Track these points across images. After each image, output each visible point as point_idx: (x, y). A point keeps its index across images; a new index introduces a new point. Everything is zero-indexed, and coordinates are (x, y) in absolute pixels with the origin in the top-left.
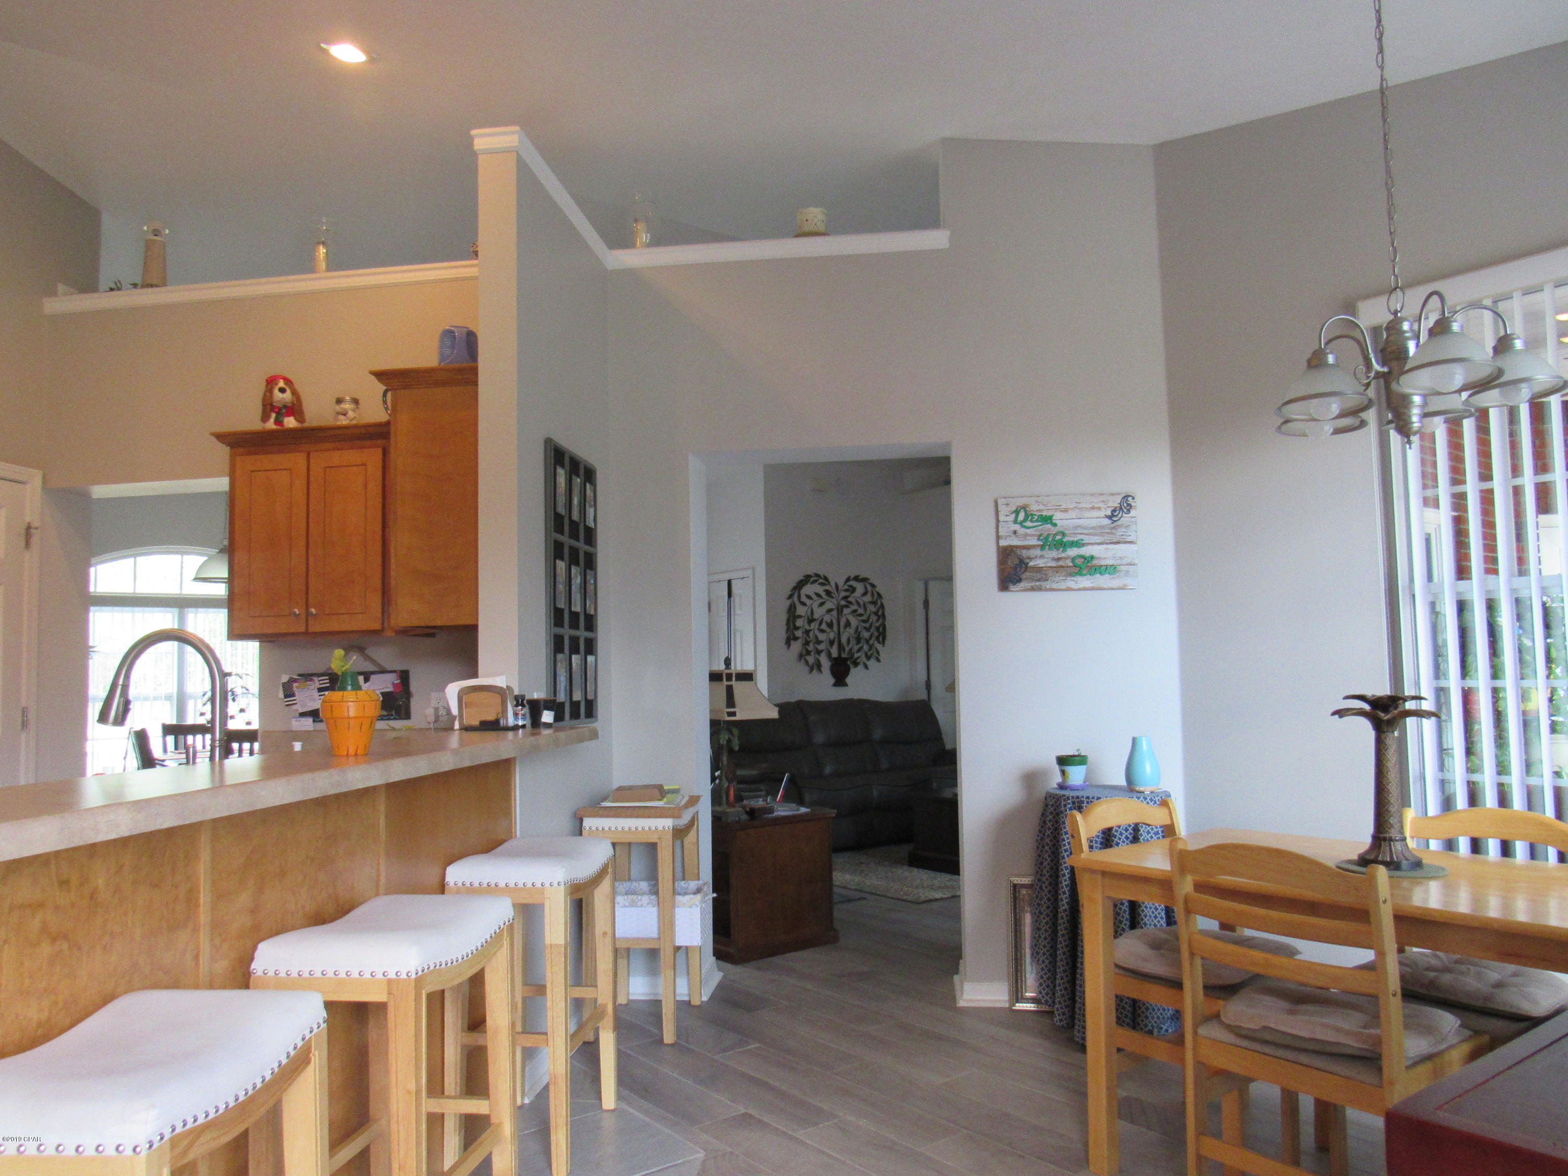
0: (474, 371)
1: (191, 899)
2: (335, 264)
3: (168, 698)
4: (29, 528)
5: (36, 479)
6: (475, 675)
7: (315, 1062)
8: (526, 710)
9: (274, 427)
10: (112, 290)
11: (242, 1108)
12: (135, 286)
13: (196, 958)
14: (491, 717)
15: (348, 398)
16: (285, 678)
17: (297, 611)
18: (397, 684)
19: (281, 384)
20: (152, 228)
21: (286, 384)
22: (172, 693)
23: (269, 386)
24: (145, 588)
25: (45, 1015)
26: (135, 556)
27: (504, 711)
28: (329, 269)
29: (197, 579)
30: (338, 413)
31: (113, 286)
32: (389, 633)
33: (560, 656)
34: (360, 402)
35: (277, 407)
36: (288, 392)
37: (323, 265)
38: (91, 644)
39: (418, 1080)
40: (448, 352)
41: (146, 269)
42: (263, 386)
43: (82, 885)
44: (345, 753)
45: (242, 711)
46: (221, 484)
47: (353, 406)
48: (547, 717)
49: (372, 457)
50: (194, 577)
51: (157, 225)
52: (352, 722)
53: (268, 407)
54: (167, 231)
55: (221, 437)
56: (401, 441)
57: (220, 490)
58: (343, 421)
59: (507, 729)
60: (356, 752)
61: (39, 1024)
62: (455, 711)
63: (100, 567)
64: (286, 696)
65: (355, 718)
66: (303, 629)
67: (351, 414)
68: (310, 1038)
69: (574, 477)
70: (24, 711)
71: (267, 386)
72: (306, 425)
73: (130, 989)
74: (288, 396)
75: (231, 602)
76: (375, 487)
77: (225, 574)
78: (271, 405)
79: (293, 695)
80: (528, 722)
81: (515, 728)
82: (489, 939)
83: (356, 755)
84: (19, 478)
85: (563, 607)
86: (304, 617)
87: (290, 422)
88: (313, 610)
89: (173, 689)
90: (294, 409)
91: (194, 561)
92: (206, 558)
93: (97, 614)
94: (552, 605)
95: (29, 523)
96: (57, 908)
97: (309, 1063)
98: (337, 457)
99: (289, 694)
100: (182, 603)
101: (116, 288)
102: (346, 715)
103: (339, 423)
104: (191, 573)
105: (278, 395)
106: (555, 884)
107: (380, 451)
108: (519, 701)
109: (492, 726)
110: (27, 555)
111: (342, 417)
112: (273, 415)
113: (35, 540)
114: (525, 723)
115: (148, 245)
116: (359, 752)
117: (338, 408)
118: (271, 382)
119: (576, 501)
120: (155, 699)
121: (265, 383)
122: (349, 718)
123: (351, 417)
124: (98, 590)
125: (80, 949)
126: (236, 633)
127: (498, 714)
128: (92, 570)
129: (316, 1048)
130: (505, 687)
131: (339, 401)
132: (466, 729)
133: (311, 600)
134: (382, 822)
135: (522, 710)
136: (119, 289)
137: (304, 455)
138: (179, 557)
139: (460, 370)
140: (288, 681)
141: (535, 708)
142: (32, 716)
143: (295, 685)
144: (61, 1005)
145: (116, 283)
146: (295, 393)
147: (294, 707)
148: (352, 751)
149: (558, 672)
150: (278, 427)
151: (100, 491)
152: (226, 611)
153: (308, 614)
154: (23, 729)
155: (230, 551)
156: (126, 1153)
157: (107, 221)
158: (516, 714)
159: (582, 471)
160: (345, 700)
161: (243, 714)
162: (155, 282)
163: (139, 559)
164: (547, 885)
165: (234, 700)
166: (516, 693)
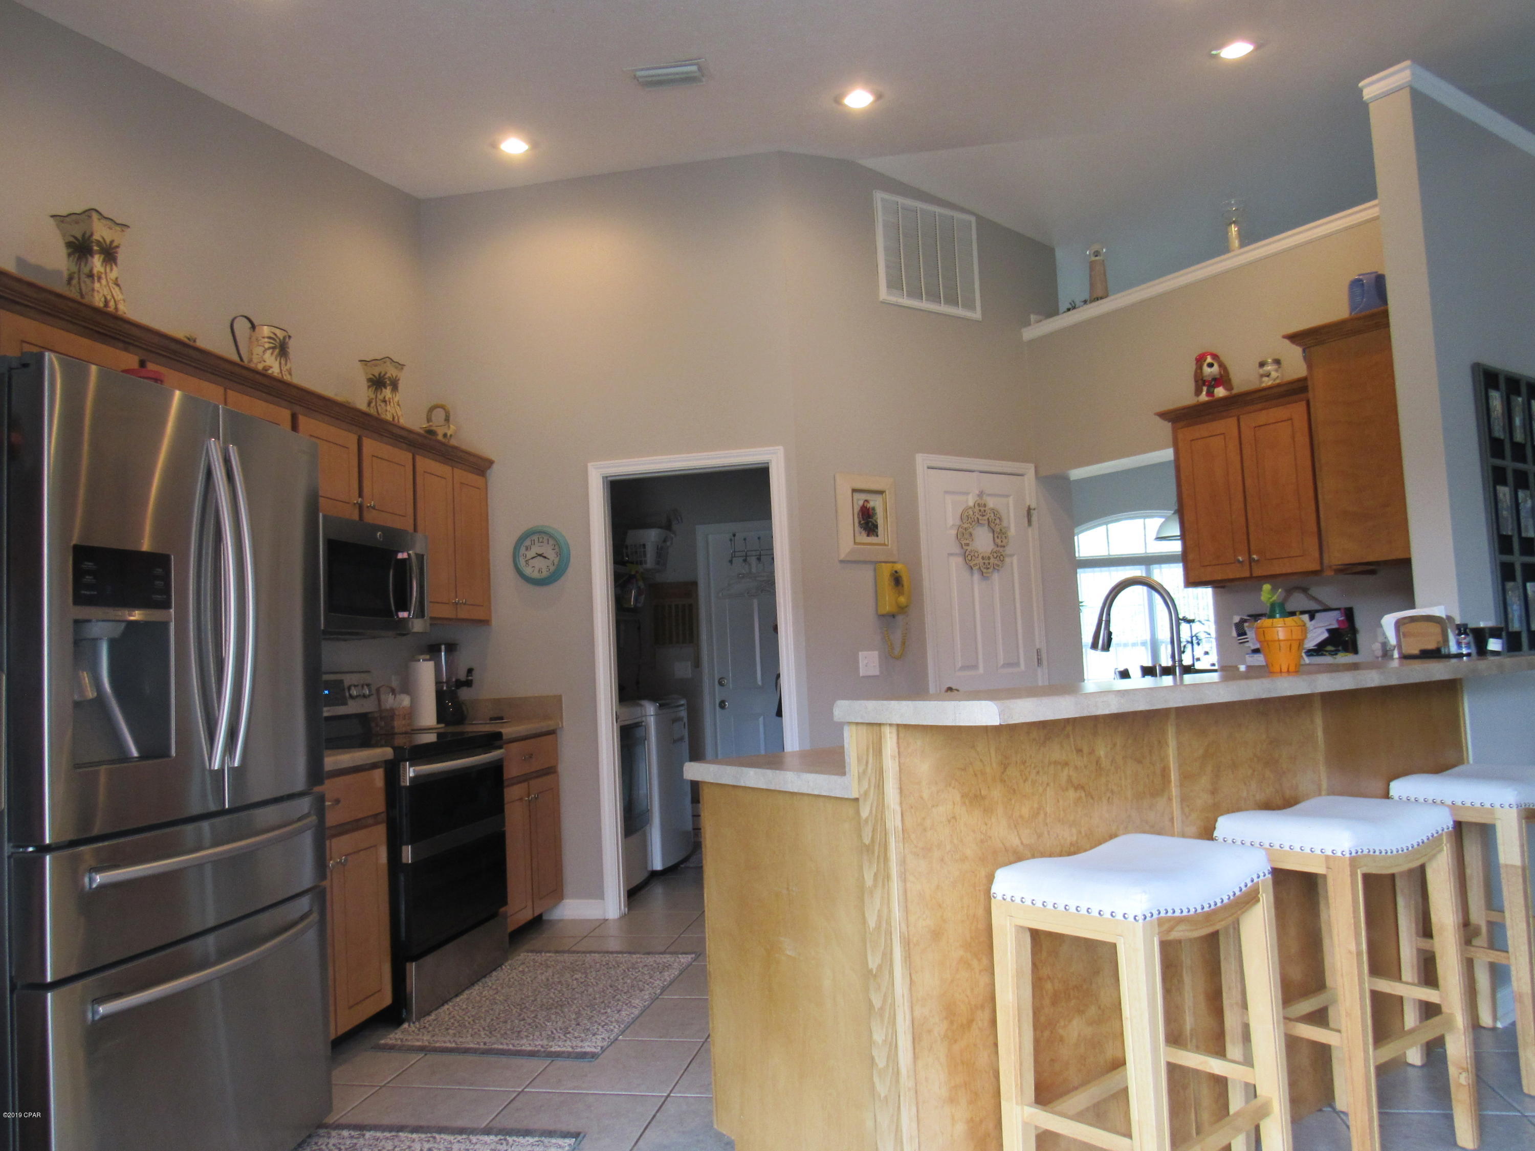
0: (1385, 314)
1: (1165, 774)
2: (1247, 239)
3: (1144, 644)
4: (1029, 509)
5: (1030, 470)
6: (1412, 606)
7: (1263, 900)
8: (1470, 639)
9: (1207, 399)
10: (1069, 310)
11: (1208, 916)
12: (1085, 302)
13: (1172, 820)
14: (1431, 646)
15: (1270, 360)
16: (1236, 619)
17: (1240, 558)
18: (1343, 620)
19: (1209, 360)
20: (1093, 251)
21: (1213, 359)
22: (1146, 640)
23: (1199, 363)
24: (1118, 550)
25: (1075, 838)
26: (1106, 523)
27: (1446, 641)
28: (1242, 245)
29: (1159, 538)
30: (1262, 376)
31: (1070, 307)
32: (1329, 573)
33: (1510, 585)
34: (1282, 362)
35: (1208, 381)
36: (1216, 366)
37: (1236, 243)
38: (1080, 600)
39: (1358, 944)
40: (1358, 299)
41: (1092, 286)
42: (1192, 366)
43: (1090, 754)
44: (1279, 670)
45: (1206, 653)
46: (1167, 454)
47: (1275, 367)
48: (1494, 645)
49: (1297, 410)
50: (1155, 537)
51: (1096, 247)
52: (1282, 644)
53: (1200, 382)
54: (1104, 250)
55: (1164, 415)
56: (1319, 394)
57: (1167, 460)
58: (1267, 382)
59: (1449, 656)
60: (1288, 669)
61: (1071, 844)
62: (1393, 640)
63: (1081, 536)
64: (1239, 635)
65: (1284, 640)
66: (1247, 574)
67: (1274, 374)
68: (1258, 882)
69: (1513, 397)
70: (1038, 652)
71: (1196, 364)
72: (1235, 391)
73: (1127, 831)
74: (1216, 369)
75: (1185, 558)
76: (1303, 439)
77: (1177, 532)
78: (1202, 379)
79: (1245, 634)
80: (1473, 650)
81: (1460, 656)
82: (1425, 841)
83: (1288, 671)
84: (1020, 472)
85: (1510, 533)
86: (1247, 563)
87: (1220, 392)
88: (1255, 557)
89: (1147, 637)
90: (1223, 379)
91: (1154, 523)
92: (1163, 520)
93: (1082, 575)
94: (1495, 532)
95: (1029, 506)
96: (1076, 768)
97: (1258, 900)
98: (1263, 417)
99: (1241, 633)
100: (1148, 561)
101: (1073, 307)
102: (1277, 639)
103: (1264, 385)
104: (1152, 532)
105: (1207, 370)
106: (1507, 806)
107: (1304, 403)
108: (1462, 629)
109: (1435, 654)
110: (1030, 530)
111: (1265, 379)
112: (1205, 389)
113: (1034, 518)
114: (1469, 651)
115: (1092, 265)
116: (1290, 669)
117: (1261, 371)
118: (1200, 360)
119: (1518, 421)
120: (1134, 645)
121: (1195, 362)
122: (1279, 641)
123: (1274, 376)
124: (1081, 555)
125: (1092, 798)
126: (1192, 581)
127: (1438, 642)
128: (1076, 538)
129: (1263, 892)
130: (1444, 616)
131: (1262, 364)
132: (1405, 657)
133: (1252, 548)
134: (1320, 734)
135: (1465, 638)
136: (1074, 308)
137: (1235, 419)
138: (1141, 521)
139: (1372, 316)
140: (1240, 622)
141: (1480, 637)
142: (1044, 656)
143: (1246, 625)
144: (1083, 834)
145: (1071, 304)
146: (1222, 365)
147: (1247, 645)
148: (1284, 669)
149: (1509, 601)
150: (1210, 398)
151: (1077, 474)
152: (1181, 565)
153: (1251, 560)
154: (1038, 666)
155: (1181, 513)
156: (1129, 919)
157: (1059, 254)
158: (1459, 644)
159: (1524, 390)
160: (1274, 626)
161: (1207, 656)
162: (1100, 295)
163: (1110, 526)
164: (1497, 806)
165: (1198, 644)
166: (1458, 622)
